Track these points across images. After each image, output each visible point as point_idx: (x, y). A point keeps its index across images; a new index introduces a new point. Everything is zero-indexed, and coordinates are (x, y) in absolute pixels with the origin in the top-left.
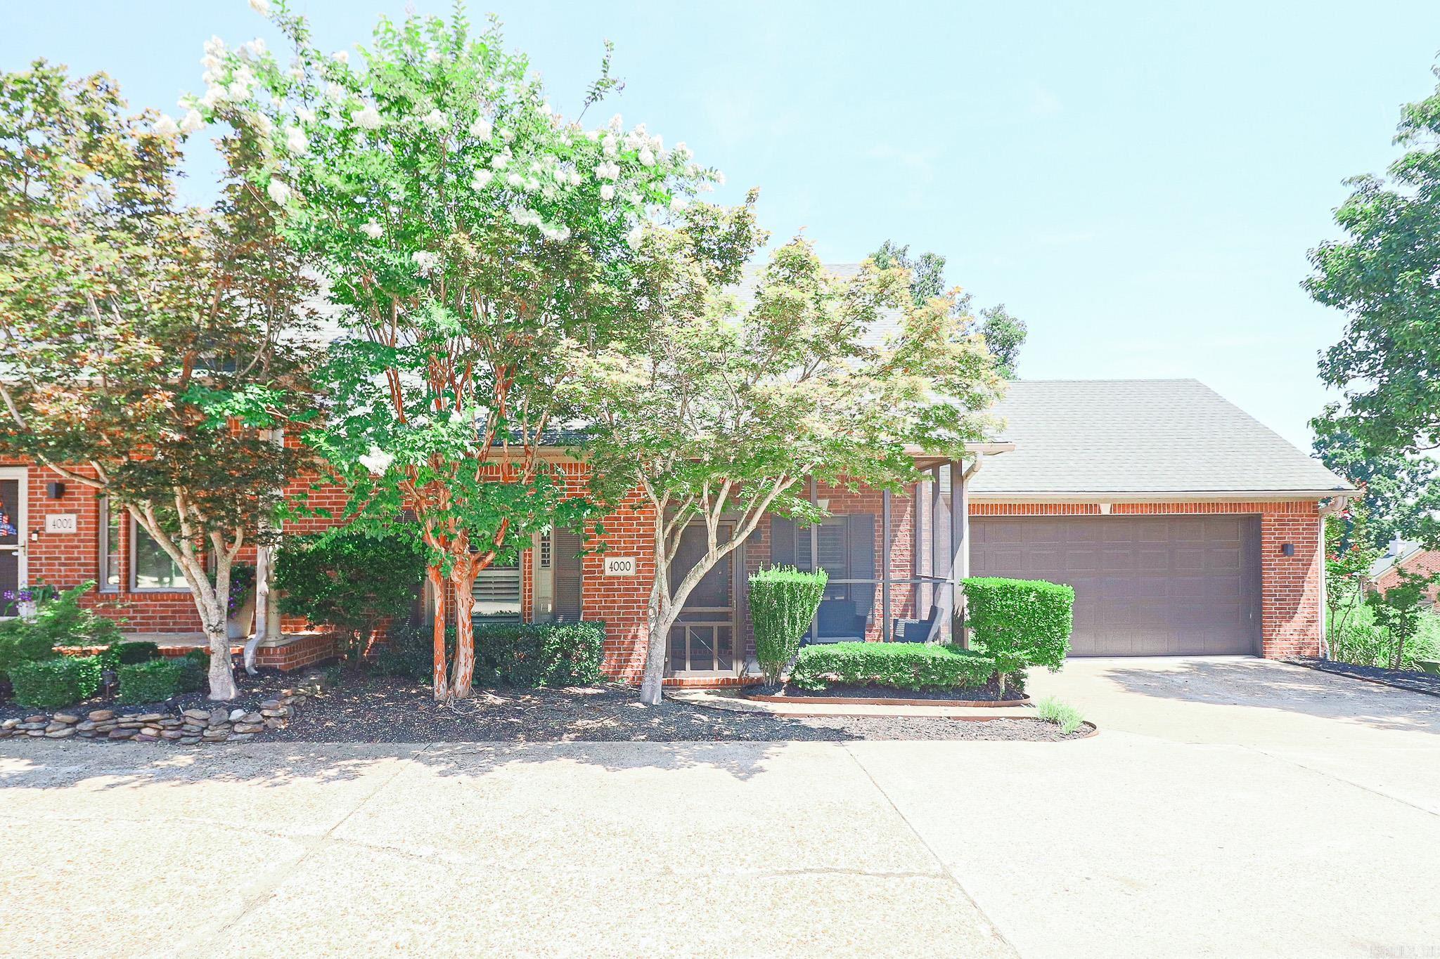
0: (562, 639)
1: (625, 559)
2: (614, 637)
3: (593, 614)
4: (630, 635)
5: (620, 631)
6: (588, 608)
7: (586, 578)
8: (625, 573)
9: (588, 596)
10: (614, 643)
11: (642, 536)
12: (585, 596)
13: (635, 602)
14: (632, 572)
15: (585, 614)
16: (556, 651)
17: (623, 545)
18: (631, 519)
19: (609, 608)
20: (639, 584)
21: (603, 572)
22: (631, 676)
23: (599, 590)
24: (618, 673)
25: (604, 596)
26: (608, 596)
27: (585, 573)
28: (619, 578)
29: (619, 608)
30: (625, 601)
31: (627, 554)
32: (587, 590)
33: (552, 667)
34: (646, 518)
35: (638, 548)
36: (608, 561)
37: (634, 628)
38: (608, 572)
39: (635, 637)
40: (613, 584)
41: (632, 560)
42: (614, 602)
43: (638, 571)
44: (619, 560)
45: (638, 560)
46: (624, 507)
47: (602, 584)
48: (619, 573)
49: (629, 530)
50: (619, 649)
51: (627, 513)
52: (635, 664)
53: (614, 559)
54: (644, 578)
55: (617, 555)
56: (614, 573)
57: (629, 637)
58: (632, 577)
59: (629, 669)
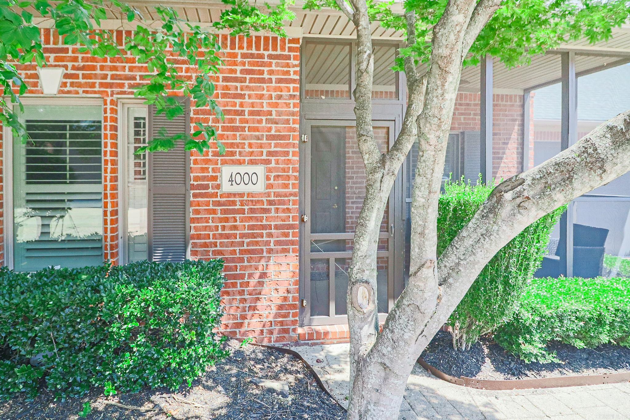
0: (145, 310)
1: (251, 169)
2: (235, 277)
3: (205, 245)
4: (257, 274)
5: (244, 268)
6: (199, 237)
7: (195, 196)
8: (250, 188)
9: (198, 220)
10: (234, 285)
11: (273, 137)
12: (193, 220)
13: (264, 227)
14: (260, 187)
15: (195, 245)
16: (134, 333)
17: (247, 149)
18: (258, 113)
19: (227, 236)
20: (270, 203)
21: (218, 187)
22: (258, 329)
23: (214, 212)
24: (240, 325)
25: (221, 220)
26: (227, 220)
27: (193, 187)
28: (241, 195)
29: (242, 236)
30: (251, 227)
31: (252, 162)
32: (197, 212)
33: (128, 361)
34: (279, 114)
35: (270, 154)
36: (227, 171)
37: (263, 262)
38: (226, 188)
39: (263, 275)
40: (234, 203)
41: (260, 169)
42: (235, 228)
43: (270, 186)
44: (242, 169)
45: (270, 170)
46: (250, 97)
47: (219, 204)
48: (242, 188)
49: (257, 129)
50: (242, 293)
51: (253, 105)
52: (265, 313)
53: (235, 169)
54: (277, 195)
55: (240, 163)
56: (235, 189)
57: (257, 275)
58: (260, 194)
59: (255, 320)
